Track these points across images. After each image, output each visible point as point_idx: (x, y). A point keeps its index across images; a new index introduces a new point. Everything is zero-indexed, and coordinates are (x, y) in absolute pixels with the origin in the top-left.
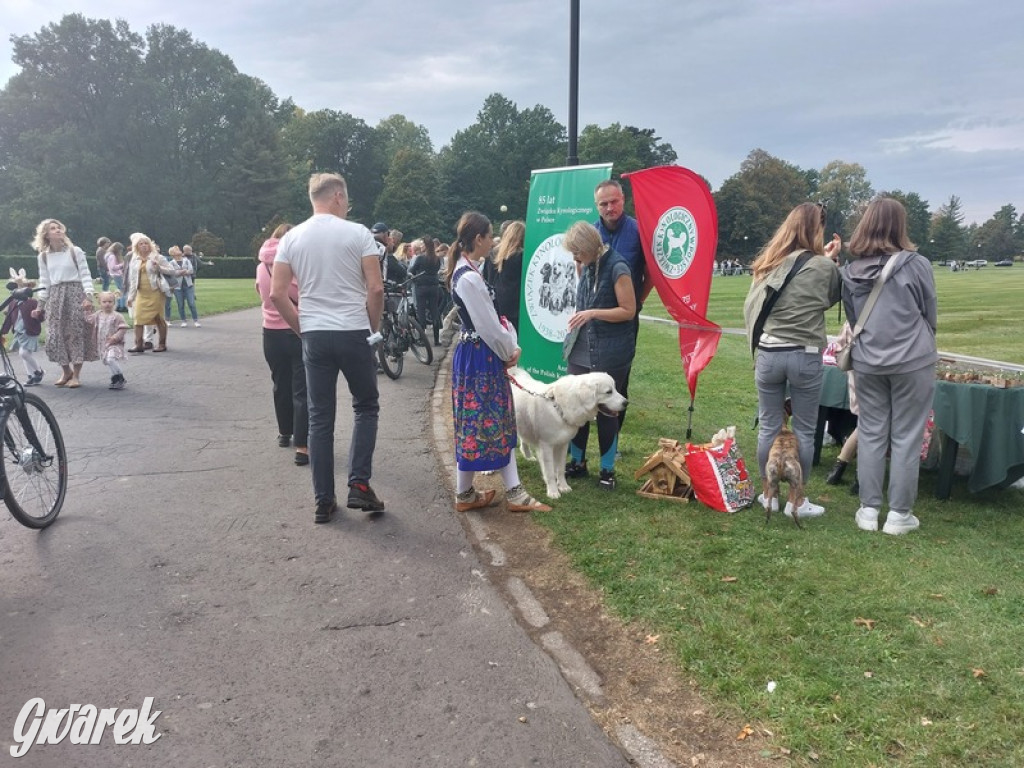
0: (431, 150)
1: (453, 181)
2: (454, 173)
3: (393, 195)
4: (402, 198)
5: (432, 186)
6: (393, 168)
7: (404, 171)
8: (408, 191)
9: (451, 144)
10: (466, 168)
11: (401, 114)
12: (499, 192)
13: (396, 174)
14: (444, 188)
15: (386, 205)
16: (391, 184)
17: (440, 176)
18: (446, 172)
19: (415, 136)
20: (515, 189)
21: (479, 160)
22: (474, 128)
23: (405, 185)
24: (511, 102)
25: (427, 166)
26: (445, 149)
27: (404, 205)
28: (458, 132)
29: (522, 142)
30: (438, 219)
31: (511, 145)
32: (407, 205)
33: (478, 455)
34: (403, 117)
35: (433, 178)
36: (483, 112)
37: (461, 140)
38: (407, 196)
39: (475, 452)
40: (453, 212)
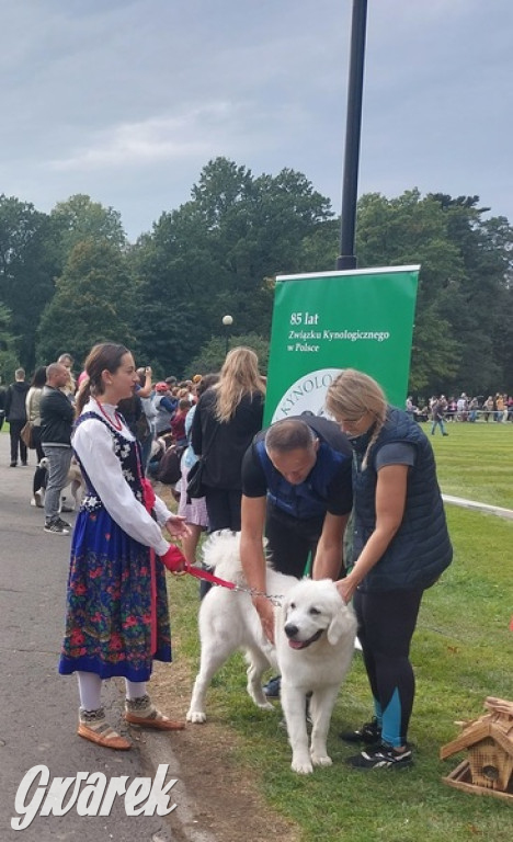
0: (122, 240)
1: (153, 282)
2: (155, 271)
3: (66, 304)
4: (79, 307)
5: (122, 289)
6: (69, 266)
7: (84, 270)
8: (88, 297)
9: (153, 231)
10: (173, 262)
11: (84, 193)
12: (222, 295)
13: (72, 275)
14: (138, 292)
15: (57, 317)
16: (64, 288)
17: (134, 277)
18: (143, 269)
19: (103, 222)
20: (246, 291)
21: (193, 251)
22: (187, 208)
23: (84, 289)
24: (242, 169)
25: (117, 263)
26: (145, 238)
27: (81, 316)
28: (164, 213)
29: (259, 223)
30: (128, 336)
31: (243, 230)
32: (86, 317)
33: (84, 651)
34: (88, 198)
35: (125, 279)
36: (199, 185)
37: (168, 225)
38: (87, 304)
39: (80, 647)
40: (151, 324)
